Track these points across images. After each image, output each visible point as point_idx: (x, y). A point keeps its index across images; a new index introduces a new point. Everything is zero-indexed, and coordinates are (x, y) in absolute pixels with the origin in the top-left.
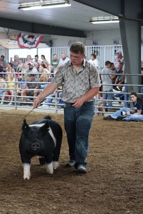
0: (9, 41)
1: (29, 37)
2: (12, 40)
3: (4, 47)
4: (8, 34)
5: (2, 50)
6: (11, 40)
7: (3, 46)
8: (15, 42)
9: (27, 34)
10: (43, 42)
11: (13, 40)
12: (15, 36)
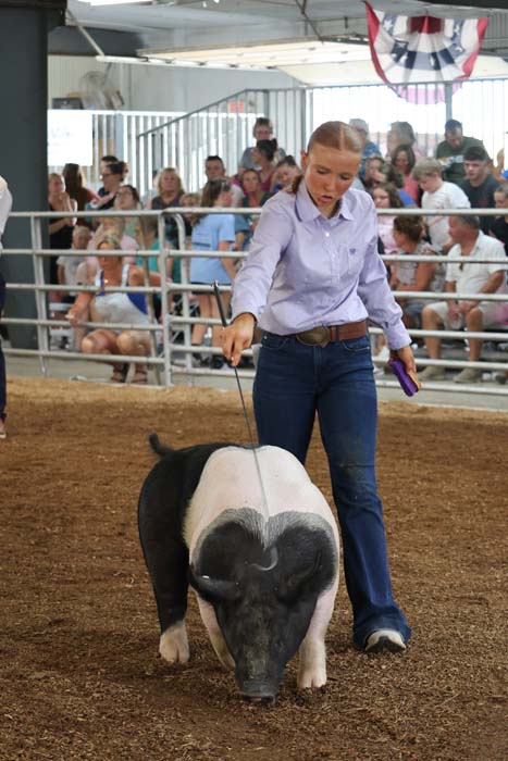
0: (312, 49)
1: (417, 25)
2: (327, 44)
3: (294, 79)
4: (307, 13)
5: (272, 95)
6: (323, 39)
7: (286, 75)
8: (346, 52)
9: (403, 13)
10: (491, 52)
11: (335, 40)
12: (346, 19)
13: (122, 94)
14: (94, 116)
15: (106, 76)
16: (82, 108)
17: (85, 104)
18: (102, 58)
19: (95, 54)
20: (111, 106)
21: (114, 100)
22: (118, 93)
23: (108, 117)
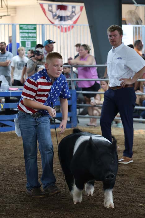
13: (141, 19)
14: (133, 27)
15: (135, 12)
16: (126, 24)
17: (127, 22)
18: (136, 5)
19: (133, 3)
20: (137, 23)
21: (138, 21)
22: (140, 18)
23: (139, 28)
